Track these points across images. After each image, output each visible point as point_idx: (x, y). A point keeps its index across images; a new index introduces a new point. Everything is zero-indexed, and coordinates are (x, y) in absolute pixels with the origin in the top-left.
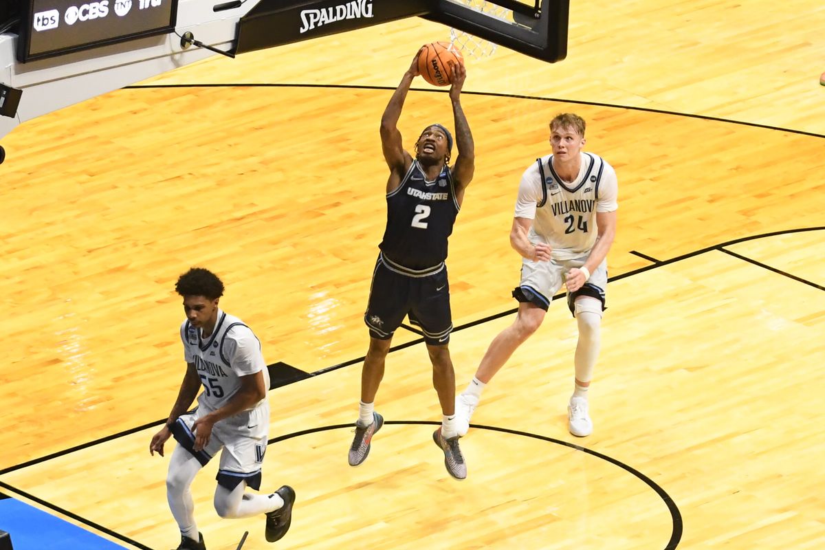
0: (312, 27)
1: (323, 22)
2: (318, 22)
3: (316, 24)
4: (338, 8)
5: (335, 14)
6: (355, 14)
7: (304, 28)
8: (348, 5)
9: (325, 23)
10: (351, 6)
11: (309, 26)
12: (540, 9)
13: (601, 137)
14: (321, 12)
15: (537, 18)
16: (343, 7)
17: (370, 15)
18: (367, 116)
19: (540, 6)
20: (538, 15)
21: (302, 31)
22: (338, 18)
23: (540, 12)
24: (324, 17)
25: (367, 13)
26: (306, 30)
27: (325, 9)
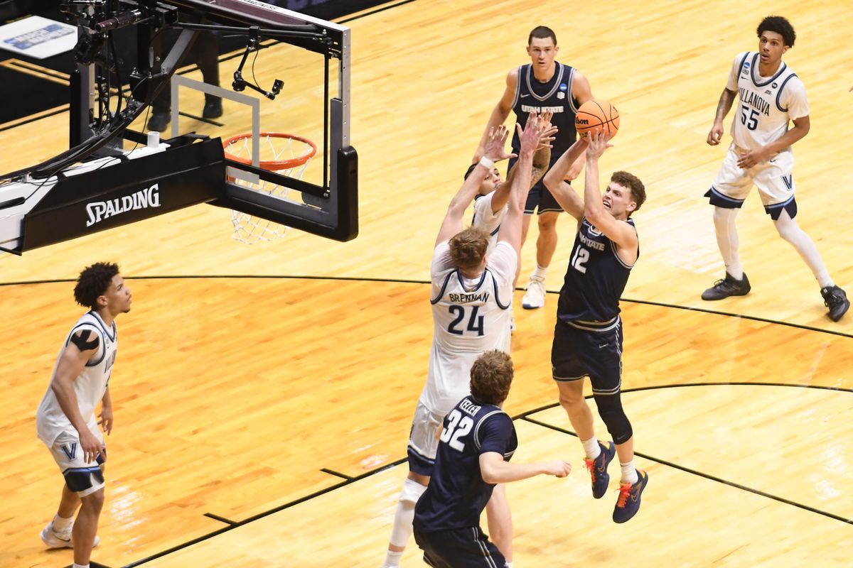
0: (99, 219)
1: (110, 214)
2: (104, 214)
3: (102, 216)
4: (124, 199)
5: (121, 206)
6: (142, 205)
7: (90, 221)
8: (134, 195)
9: (112, 215)
10: (137, 196)
11: (96, 219)
12: (329, 189)
13: (397, 313)
14: (107, 205)
15: (326, 198)
16: (129, 197)
17: (157, 204)
18: (160, 306)
19: (328, 186)
20: (327, 195)
21: (89, 224)
22: (125, 209)
23: (328, 191)
24: (110, 208)
25: (154, 202)
26: (93, 223)
27: (110, 201)
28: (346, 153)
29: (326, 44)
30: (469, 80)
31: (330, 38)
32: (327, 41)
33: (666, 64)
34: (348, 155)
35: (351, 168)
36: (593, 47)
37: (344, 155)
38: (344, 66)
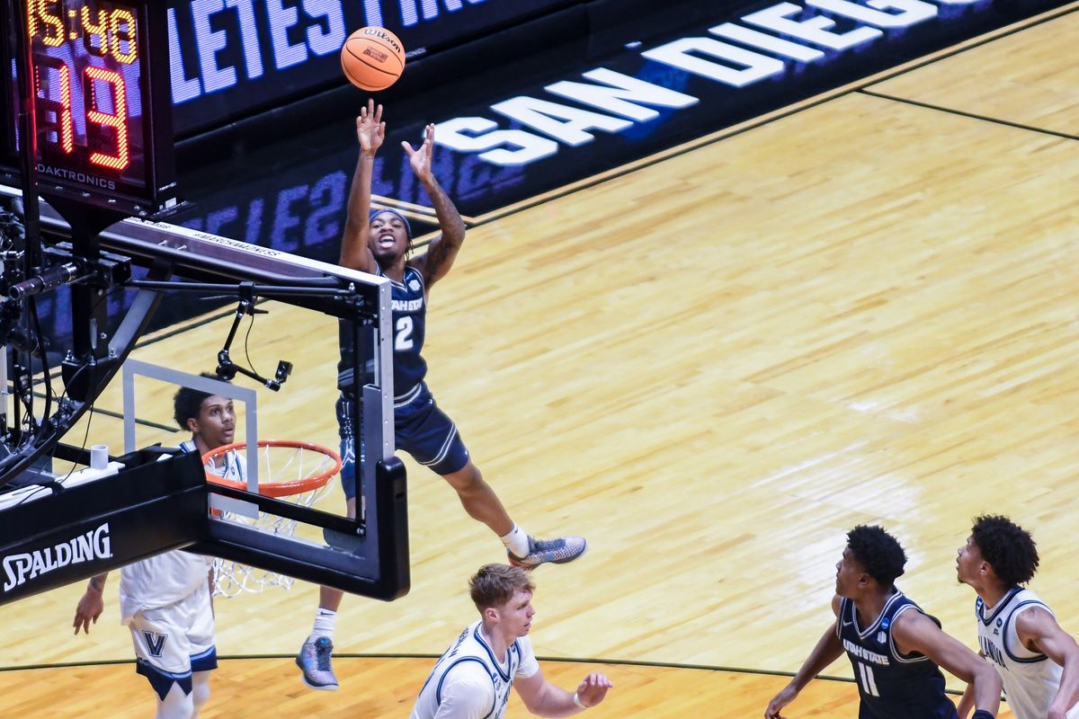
0: (22, 580)
1: (38, 571)
2: (30, 572)
3: (27, 575)
4: (58, 548)
5: (54, 558)
6: (85, 556)
7: (9, 584)
8: (73, 542)
9: (41, 573)
10: (78, 543)
11: (17, 580)
12: (364, 522)
14: (33, 557)
15: (360, 536)
16: (65, 545)
17: (107, 554)
19: (363, 518)
20: (362, 531)
21: (7, 588)
22: (60, 563)
23: (364, 525)
24: (38, 563)
25: (102, 551)
26: (13, 585)
28: (388, 468)
29: (354, 304)
30: (544, 351)
31: (360, 296)
32: (356, 300)
33: (840, 316)
34: (392, 470)
35: (397, 491)
36: (728, 295)
37: (385, 470)
38: (382, 337)
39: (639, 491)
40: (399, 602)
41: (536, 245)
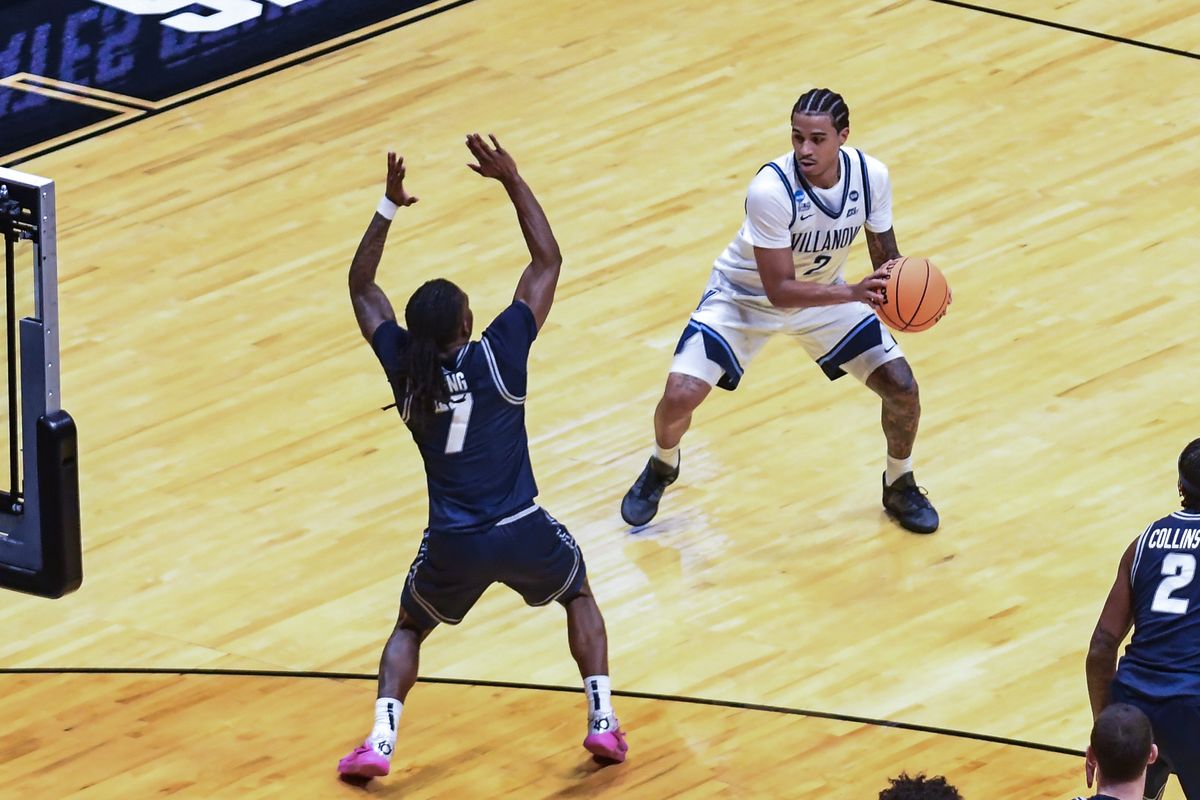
12: (22, 496)
15: (16, 513)
19: (21, 490)
20: (19, 508)
23: (21, 500)
28: (53, 425)
29: (7, 213)
30: (250, 274)
31: (15, 203)
32: (9, 208)
33: (629, 226)
34: (58, 427)
35: (63, 454)
36: (484, 199)
37: (50, 427)
38: (43, 255)
39: (372, 455)
40: (67, 599)
41: (237, 136)
